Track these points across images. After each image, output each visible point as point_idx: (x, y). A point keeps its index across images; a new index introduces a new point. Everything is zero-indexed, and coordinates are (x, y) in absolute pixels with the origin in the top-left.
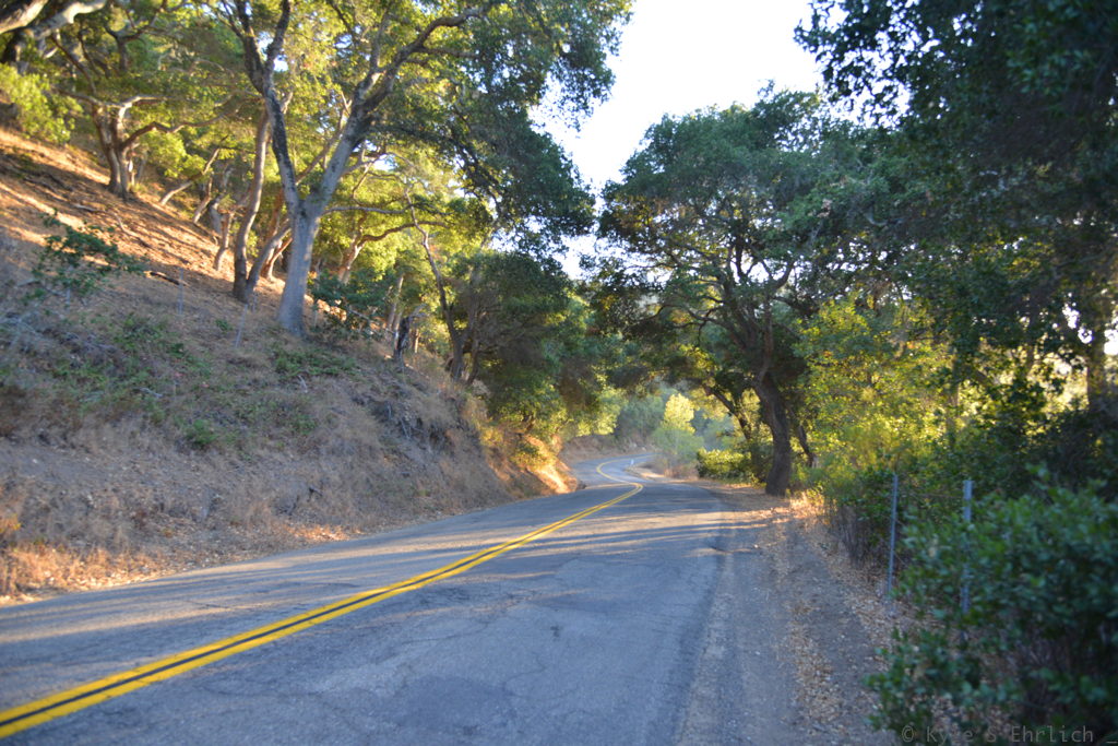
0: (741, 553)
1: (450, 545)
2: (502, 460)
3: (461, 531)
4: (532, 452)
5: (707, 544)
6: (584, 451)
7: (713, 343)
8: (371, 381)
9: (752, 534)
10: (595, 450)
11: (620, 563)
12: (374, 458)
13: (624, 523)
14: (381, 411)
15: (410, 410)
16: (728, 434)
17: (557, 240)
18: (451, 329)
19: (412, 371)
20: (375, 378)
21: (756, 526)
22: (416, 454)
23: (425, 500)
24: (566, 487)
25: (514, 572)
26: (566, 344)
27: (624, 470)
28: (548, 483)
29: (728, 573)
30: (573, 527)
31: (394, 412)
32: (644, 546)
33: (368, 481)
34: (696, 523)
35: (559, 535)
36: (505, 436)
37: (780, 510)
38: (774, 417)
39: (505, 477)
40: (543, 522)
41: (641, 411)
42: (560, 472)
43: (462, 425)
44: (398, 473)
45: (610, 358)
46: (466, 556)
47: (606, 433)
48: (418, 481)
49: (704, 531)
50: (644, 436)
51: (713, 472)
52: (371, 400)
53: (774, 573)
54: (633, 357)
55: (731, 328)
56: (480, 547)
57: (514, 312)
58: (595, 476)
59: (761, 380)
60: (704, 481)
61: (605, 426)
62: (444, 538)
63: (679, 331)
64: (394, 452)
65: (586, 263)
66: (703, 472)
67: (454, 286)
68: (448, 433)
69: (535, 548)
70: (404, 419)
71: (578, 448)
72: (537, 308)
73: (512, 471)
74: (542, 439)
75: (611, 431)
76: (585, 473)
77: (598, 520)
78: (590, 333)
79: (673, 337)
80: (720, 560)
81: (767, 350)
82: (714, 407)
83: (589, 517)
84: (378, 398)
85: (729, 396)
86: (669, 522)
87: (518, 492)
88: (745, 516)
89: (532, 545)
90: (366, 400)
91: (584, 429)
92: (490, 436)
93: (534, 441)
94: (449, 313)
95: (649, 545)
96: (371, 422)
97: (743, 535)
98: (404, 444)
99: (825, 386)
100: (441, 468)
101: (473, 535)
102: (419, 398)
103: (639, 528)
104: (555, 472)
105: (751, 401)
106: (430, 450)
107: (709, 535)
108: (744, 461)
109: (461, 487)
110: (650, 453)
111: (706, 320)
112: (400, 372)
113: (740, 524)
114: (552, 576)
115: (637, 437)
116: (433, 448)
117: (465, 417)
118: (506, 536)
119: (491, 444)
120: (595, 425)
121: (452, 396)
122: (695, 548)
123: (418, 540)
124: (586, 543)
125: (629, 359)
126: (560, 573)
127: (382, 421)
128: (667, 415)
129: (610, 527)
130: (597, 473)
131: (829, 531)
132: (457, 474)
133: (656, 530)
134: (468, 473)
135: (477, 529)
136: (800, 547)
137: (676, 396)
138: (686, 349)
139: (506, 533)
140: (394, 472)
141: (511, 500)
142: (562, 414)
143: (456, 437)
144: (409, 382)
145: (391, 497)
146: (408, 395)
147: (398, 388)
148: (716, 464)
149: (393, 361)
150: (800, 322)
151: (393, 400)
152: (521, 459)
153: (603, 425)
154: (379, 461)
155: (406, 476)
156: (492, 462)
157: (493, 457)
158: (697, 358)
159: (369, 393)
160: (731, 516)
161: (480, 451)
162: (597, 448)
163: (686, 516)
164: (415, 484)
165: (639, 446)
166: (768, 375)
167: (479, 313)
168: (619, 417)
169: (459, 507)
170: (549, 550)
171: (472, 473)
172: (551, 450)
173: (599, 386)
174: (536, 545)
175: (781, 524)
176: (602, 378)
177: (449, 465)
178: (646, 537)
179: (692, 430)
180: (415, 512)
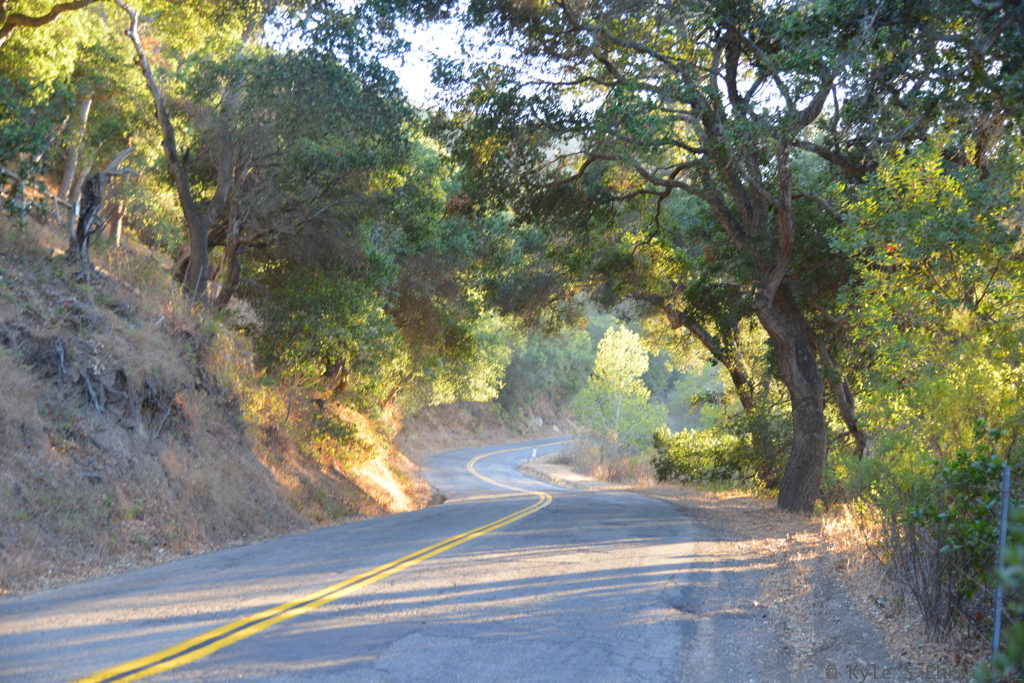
0: (728, 616)
1: (175, 611)
2: (284, 449)
3: (200, 585)
4: (343, 434)
5: (665, 599)
6: (443, 433)
7: (684, 228)
8: (24, 297)
9: (749, 582)
10: (465, 432)
11: (501, 638)
12: (30, 447)
13: (511, 564)
14: (44, 355)
15: (102, 353)
16: (711, 399)
17: (387, 28)
18: (186, 200)
19: (107, 278)
20: (32, 292)
21: (758, 566)
22: (115, 439)
23: (132, 527)
24: (408, 500)
25: (297, 659)
26: (408, 229)
27: (518, 468)
28: (373, 494)
29: (703, 653)
30: (416, 573)
31: (69, 359)
32: (547, 606)
33: (18, 491)
34: (646, 563)
35: (388, 589)
36: (290, 406)
37: (802, 538)
38: (795, 368)
39: (290, 483)
40: (358, 565)
41: (551, 358)
42: (397, 473)
43: (204, 383)
44: (79, 475)
45: (492, 256)
46: (206, 630)
47: (485, 398)
48: (119, 491)
49: (663, 577)
50: (557, 405)
51: (684, 469)
52: (24, 334)
53: (787, 651)
54: (536, 256)
55: (717, 201)
56: (235, 614)
57: (308, 167)
58: (462, 478)
59: (770, 297)
60: (666, 486)
61: (483, 386)
62: (167, 597)
63: (621, 206)
64: (71, 435)
65: (443, 75)
66: (665, 470)
67: (191, 116)
68: (178, 399)
69: (342, 613)
70: (90, 371)
71: (433, 428)
72: (352, 160)
73: (305, 472)
74: (362, 410)
75: (494, 394)
76: (444, 475)
77: (465, 559)
78: (452, 209)
79: (608, 217)
80: (688, 630)
81: (782, 242)
82: (686, 349)
83: (445, 555)
84: (38, 332)
85: (712, 329)
86: (597, 561)
87: (315, 509)
88: (738, 549)
89: (335, 608)
90: (13, 335)
91: (443, 392)
92: (261, 404)
93: (346, 413)
94: (179, 170)
95: (557, 604)
96: (24, 378)
97: (732, 583)
98: (91, 420)
99: (886, 308)
100: (164, 466)
101: (223, 591)
102: (119, 331)
103: (540, 574)
104: (388, 474)
105: (754, 338)
106: (141, 431)
107: (671, 584)
108: (741, 448)
109: (203, 501)
110: (566, 435)
111: (670, 186)
112: (82, 281)
113: (727, 563)
114: (371, 665)
115: (544, 405)
116: (148, 428)
117: (210, 368)
118: (285, 591)
119: (263, 420)
120: (465, 385)
121: (185, 328)
122: (641, 608)
123: (113, 601)
124: (438, 602)
125: (527, 260)
126: (384, 659)
127: (47, 376)
128: (599, 365)
129: (487, 571)
130: (469, 474)
131: (889, 574)
132: (195, 477)
133: (571, 576)
134: (218, 474)
135: (230, 579)
136: (835, 604)
137: (617, 329)
138: (633, 240)
139: (288, 586)
140: (71, 474)
141: (301, 526)
142: (401, 363)
143: (195, 406)
144: (100, 301)
145: (64, 522)
146: (99, 326)
147: (78, 312)
148: (689, 455)
149: (70, 258)
150: (843, 187)
151: (69, 334)
152: (321, 447)
153: (480, 384)
154: (41, 454)
155: (94, 481)
156: (266, 453)
157: (267, 444)
158: (654, 257)
159: (21, 322)
160: (711, 549)
161: (242, 433)
162: (469, 427)
163: (628, 551)
164: (113, 496)
165: (547, 423)
166: (784, 289)
167: (240, 169)
168: (509, 370)
169: (199, 538)
170: (367, 616)
171: (226, 474)
172: (379, 431)
173: (472, 311)
174: (343, 607)
175: (804, 561)
176: (476, 295)
177: (180, 460)
178: (553, 589)
179: (645, 392)
180: (113, 551)
